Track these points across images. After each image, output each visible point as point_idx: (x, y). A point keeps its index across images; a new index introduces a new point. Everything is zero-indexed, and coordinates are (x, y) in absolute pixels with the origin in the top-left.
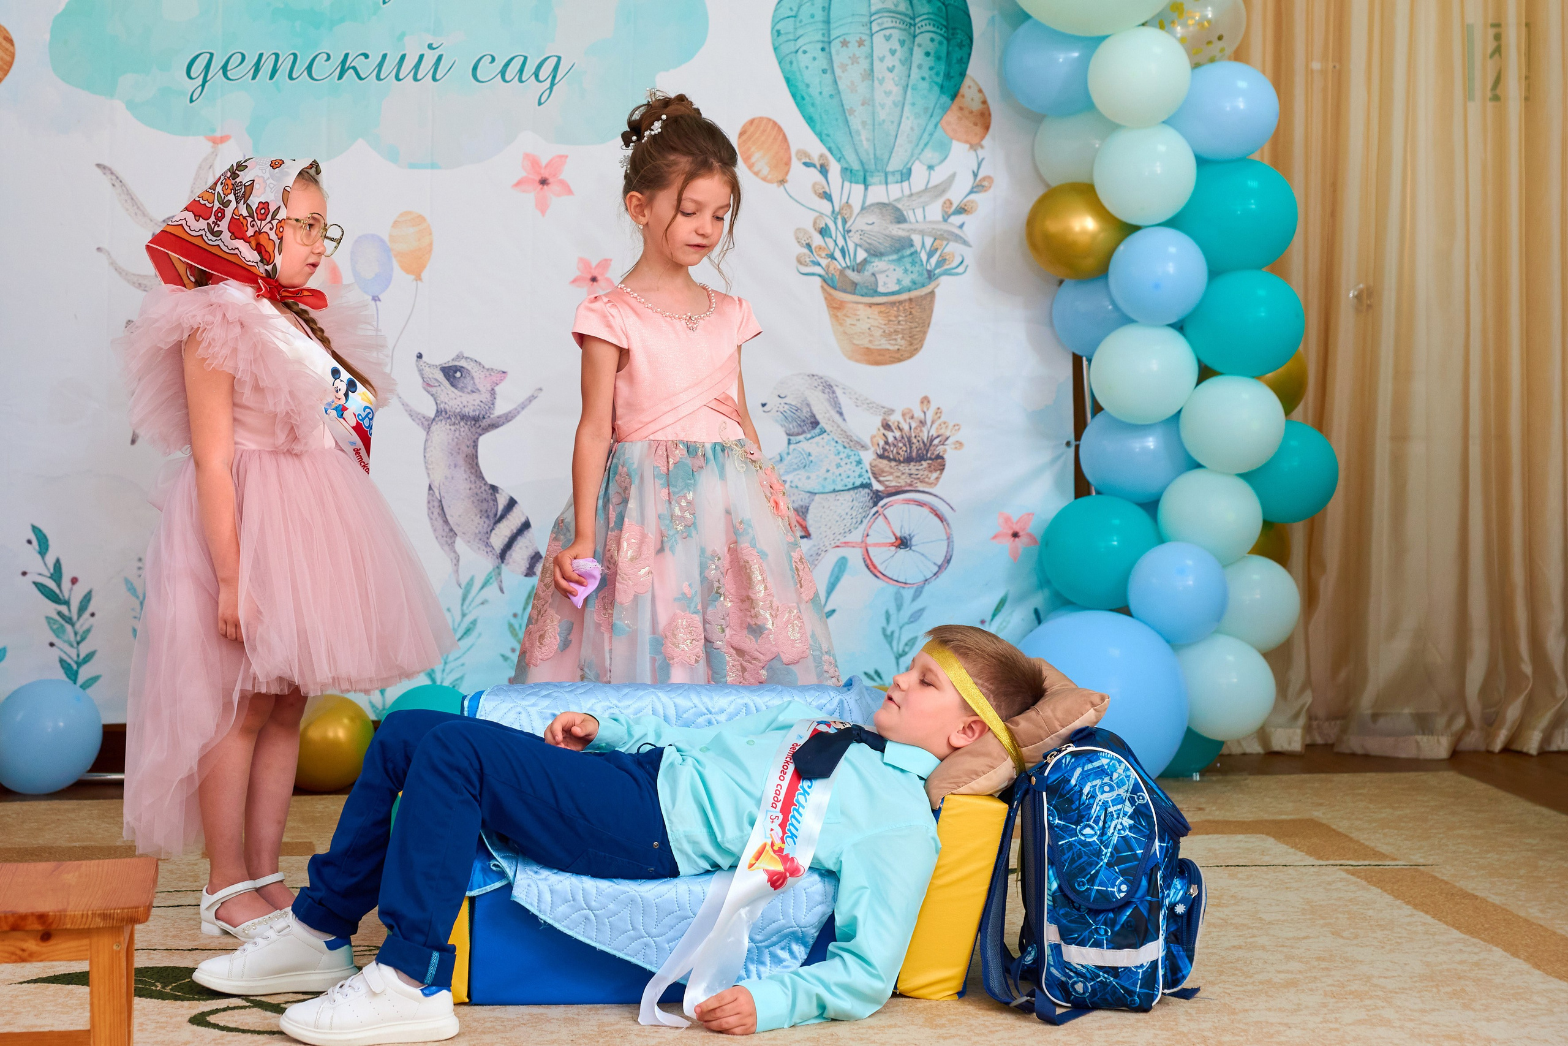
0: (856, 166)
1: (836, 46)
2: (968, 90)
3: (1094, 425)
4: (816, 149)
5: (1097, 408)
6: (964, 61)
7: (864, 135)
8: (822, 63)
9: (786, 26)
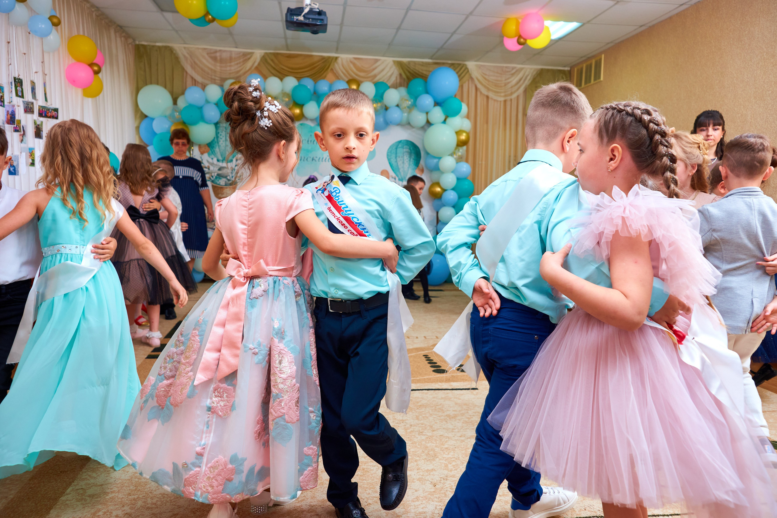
0: (400, 178)
1: (398, 158)
2: (420, 166)
3: (439, 223)
4: (394, 175)
5: (440, 221)
6: (419, 161)
7: (402, 174)
8: (395, 160)
9: (389, 154)
